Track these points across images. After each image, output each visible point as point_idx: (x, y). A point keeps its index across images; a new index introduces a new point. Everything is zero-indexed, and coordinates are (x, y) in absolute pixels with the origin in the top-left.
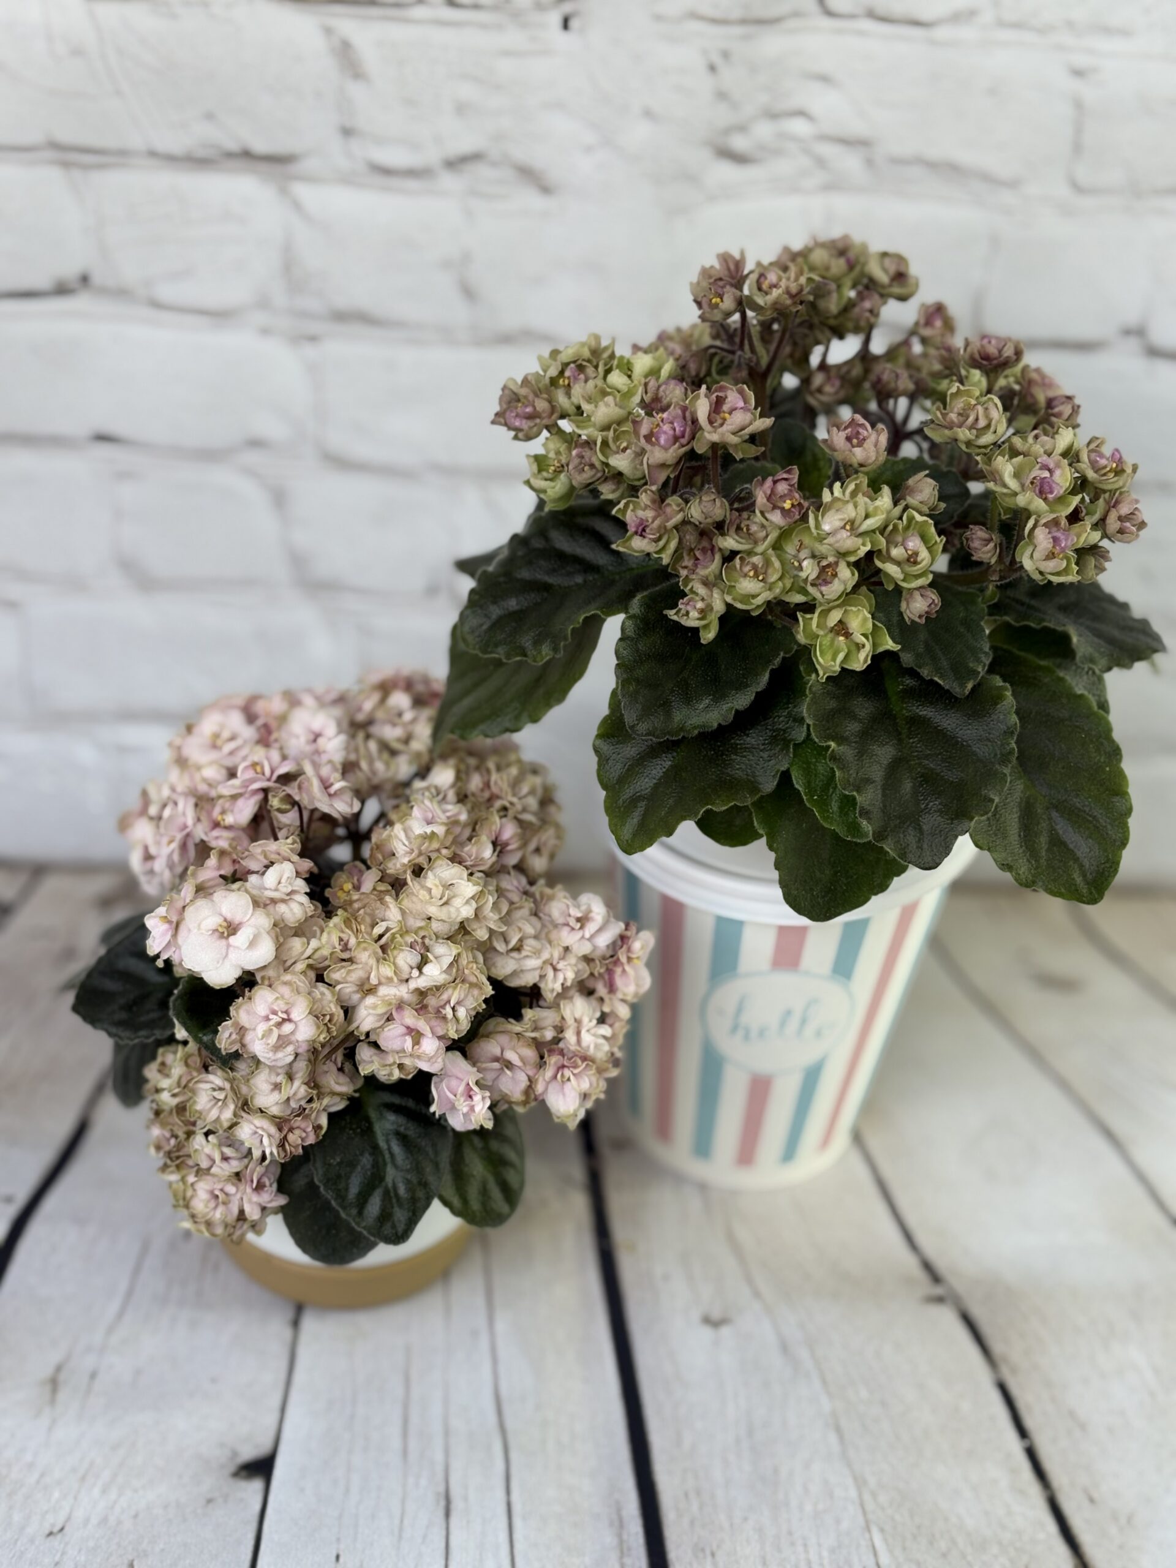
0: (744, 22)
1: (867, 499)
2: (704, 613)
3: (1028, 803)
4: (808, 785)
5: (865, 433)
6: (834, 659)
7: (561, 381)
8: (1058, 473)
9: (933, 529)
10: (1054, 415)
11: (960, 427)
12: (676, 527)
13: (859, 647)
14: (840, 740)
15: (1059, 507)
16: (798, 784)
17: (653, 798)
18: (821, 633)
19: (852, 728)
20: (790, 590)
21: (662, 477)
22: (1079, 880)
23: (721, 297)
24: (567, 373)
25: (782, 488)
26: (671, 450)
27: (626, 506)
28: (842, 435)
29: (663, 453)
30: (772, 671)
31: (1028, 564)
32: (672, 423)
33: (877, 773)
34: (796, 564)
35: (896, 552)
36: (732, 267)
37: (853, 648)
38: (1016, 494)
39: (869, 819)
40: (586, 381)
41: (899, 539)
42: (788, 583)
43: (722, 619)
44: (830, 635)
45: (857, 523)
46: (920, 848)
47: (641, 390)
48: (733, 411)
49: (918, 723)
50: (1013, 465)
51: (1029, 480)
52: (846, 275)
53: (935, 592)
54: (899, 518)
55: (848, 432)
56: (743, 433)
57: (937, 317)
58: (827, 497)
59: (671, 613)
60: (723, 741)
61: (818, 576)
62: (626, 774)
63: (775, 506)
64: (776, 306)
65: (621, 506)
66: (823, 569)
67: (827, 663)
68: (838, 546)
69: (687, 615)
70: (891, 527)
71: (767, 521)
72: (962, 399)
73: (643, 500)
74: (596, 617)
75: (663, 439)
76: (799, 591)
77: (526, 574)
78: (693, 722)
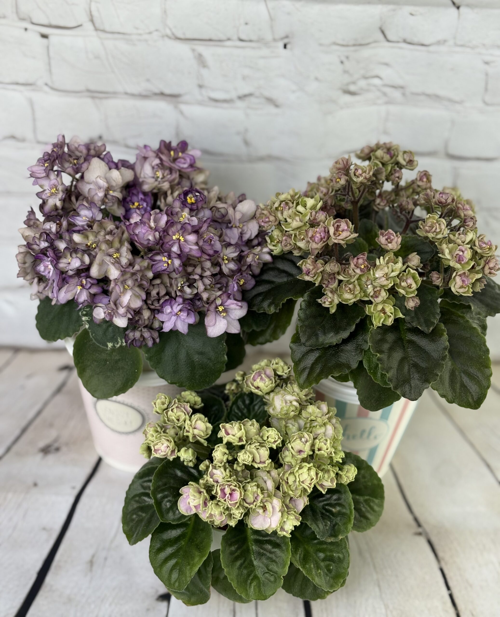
0: (354, 45)
1: (393, 264)
2: (331, 303)
3: (453, 370)
4: (369, 367)
5: (393, 237)
6: (379, 322)
7: (279, 208)
8: (466, 252)
9: (417, 275)
10: (466, 225)
11: (429, 232)
12: (321, 272)
13: (389, 317)
14: (381, 352)
15: (466, 266)
16: (366, 366)
17: (312, 368)
18: (375, 312)
19: (386, 346)
20: (364, 296)
21: (316, 252)
22: (470, 400)
23: (340, 178)
24: (282, 205)
25: (360, 261)
26: (319, 244)
27: (302, 263)
28: (384, 238)
29: (317, 246)
30: (357, 325)
31: (453, 289)
32: (320, 233)
33: (395, 363)
34: (366, 286)
35: (404, 284)
36: (345, 163)
37: (387, 317)
38: (450, 260)
39: (392, 382)
40: (289, 209)
41: (405, 278)
42: (363, 294)
43: (337, 305)
44: (378, 313)
45: (388, 274)
46: (411, 393)
47: (309, 214)
48: (343, 231)
49: (411, 342)
50: (449, 249)
51: (455, 255)
52: (389, 161)
53: (418, 297)
54: (405, 271)
55: (387, 237)
56: (347, 239)
57: (424, 177)
58: (378, 263)
59: (319, 301)
60: (338, 348)
61: (374, 294)
62: (302, 358)
63: (358, 267)
64: (361, 183)
65: (300, 263)
66: (375, 292)
67: (377, 322)
68: (381, 283)
69: (325, 303)
70: (401, 275)
71: (355, 272)
72: (431, 220)
73: (309, 261)
74: (291, 299)
75: (316, 239)
76: (367, 297)
77: (266, 277)
78: (327, 341)
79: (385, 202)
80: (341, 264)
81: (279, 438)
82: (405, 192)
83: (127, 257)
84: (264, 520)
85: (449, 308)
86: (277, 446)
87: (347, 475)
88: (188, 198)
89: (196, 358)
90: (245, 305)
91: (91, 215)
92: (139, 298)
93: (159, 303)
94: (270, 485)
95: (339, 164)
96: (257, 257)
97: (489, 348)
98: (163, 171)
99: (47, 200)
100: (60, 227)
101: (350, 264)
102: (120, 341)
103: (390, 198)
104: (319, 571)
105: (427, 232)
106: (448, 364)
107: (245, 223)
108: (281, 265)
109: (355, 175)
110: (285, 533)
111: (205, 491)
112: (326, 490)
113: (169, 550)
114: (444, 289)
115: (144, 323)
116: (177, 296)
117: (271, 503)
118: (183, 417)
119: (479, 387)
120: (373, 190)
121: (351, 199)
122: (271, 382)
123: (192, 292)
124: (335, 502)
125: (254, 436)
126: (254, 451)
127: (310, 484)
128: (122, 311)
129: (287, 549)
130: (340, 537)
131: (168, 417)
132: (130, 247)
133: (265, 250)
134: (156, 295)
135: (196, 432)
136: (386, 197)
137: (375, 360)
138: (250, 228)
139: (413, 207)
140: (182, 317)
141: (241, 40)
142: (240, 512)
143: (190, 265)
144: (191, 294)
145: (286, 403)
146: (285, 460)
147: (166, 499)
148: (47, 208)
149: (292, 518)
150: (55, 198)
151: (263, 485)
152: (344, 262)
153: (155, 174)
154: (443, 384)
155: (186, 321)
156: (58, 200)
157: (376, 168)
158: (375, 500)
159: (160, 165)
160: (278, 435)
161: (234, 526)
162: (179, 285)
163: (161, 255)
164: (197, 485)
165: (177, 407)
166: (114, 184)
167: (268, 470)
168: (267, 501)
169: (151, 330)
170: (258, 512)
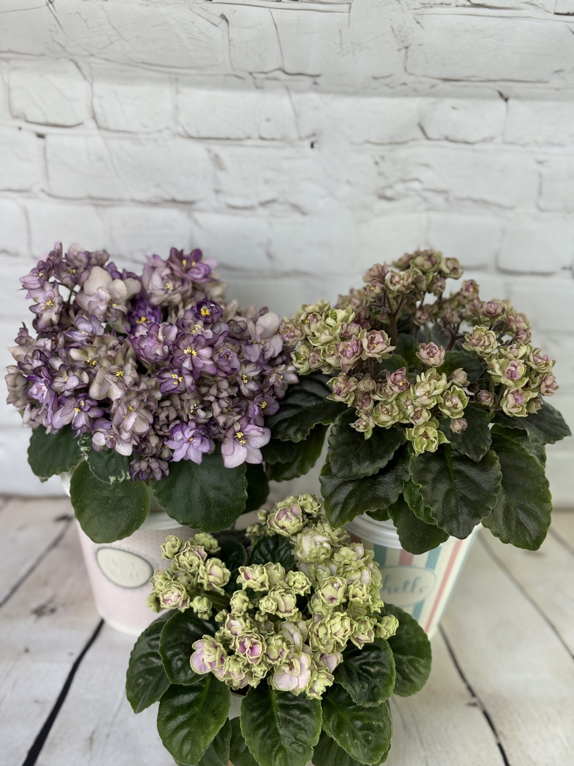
0: (390, 144)
1: (435, 381)
2: (366, 427)
3: (507, 505)
4: (411, 500)
5: (435, 351)
6: (421, 448)
7: (306, 321)
8: (519, 368)
9: (464, 393)
10: (519, 338)
11: (477, 346)
12: (354, 391)
13: (433, 442)
14: (424, 482)
15: (520, 383)
16: (407, 500)
17: (345, 504)
19: (429, 477)
20: (403, 419)
21: (348, 369)
22: (528, 539)
23: (375, 287)
24: (309, 318)
25: (399, 377)
26: (352, 359)
27: (333, 381)
28: (425, 352)
29: (348, 361)
30: (395, 451)
31: (505, 410)
32: (352, 347)
33: (440, 496)
34: (405, 407)
35: (448, 404)
36: (380, 270)
37: (430, 442)
38: (500, 377)
39: (436, 517)
40: (317, 321)
41: (450, 397)
42: (402, 416)
43: (373, 429)
44: (420, 437)
45: (431, 392)
46: (459, 530)
47: (340, 327)
48: (378, 343)
49: (459, 472)
50: (499, 364)
51: (506, 371)
52: (431, 269)
53: (465, 419)
54: (450, 389)
55: (428, 350)
56: (382, 353)
57: (471, 287)
58: (418, 380)
59: (352, 425)
60: (375, 480)
61: (414, 415)
62: (333, 492)
63: (396, 385)
64: (398, 291)
65: (330, 381)
66: (416, 412)
67: (419, 448)
68: (422, 403)
69: (359, 427)
70: (445, 393)
71: (392, 390)
72: (478, 332)
73: (340, 379)
74: (320, 424)
75: (348, 353)
76: (407, 419)
77: (291, 401)
78: (362, 472)
79: (427, 315)
80: (377, 382)
81: (307, 583)
82: (450, 304)
83: (132, 375)
84: (291, 680)
85: (501, 434)
86: (305, 594)
87: (387, 628)
88: (202, 310)
89: (212, 494)
90: (268, 432)
91: (91, 329)
92: (145, 422)
93: (168, 428)
94: (297, 639)
95: (374, 271)
96: (282, 377)
97: (549, 480)
98: (174, 282)
99: (42, 314)
100: (55, 344)
101: (387, 381)
102: (124, 474)
103: (432, 311)
104: (356, 741)
105: (474, 345)
106: (501, 499)
107: (267, 340)
108: (309, 387)
109: (391, 283)
110: (314, 695)
111: (221, 645)
112: (363, 645)
113: (181, 718)
114: (495, 411)
115: (152, 453)
116: (189, 420)
117: (299, 660)
118: (196, 562)
119: (538, 525)
120: (413, 301)
121: (388, 310)
122: (298, 520)
123: (206, 416)
124: (374, 661)
125: (278, 582)
126: (279, 597)
127: (344, 636)
128: (125, 436)
129: (318, 715)
130: (380, 702)
131: (179, 563)
132: (135, 364)
133: (290, 368)
134: (164, 419)
135: (212, 578)
136: (427, 310)
137: (417, 492)
138: (273, 344)
139: (459, 320)
140: (195, 444)
141: (262, 139)
142: (263, 669)
143: (205, 385)
144: (205, 418)
145: (316, 544)
146: (314, 610)
147: (177, 657)
148: (42, 323)
149: (323, 677)
150: (50, 312)
151: (289, 639)
152: (380, 380)
153: (165, 286)
154: (496, 521)
155: (200, 449)
156: (54, 314)
157: (415, 276)
158: (420, 660)
159: (171, 276)
160: (306, 580)
161: (255, 687)
162: (192, 408)
163: (171, 372)
164: (212, 639)
165: (189, 551)
166: (118, 296)
167: (294, 621)
168: (293, 657)
169: (159, 461)
170: (284, 671)
